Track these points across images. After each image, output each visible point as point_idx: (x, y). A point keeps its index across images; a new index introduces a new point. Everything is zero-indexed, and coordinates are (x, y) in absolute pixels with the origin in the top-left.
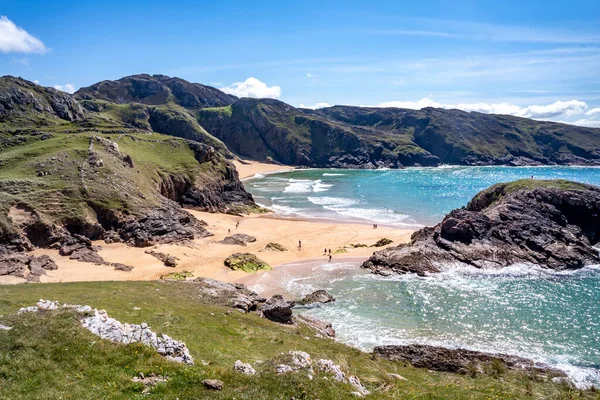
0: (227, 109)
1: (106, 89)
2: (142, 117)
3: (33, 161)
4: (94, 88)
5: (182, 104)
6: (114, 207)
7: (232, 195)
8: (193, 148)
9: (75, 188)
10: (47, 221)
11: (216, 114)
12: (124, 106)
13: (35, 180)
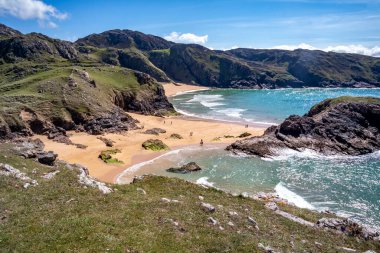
0: (167, 51)
1: (94, 39)
3: (37, 84)
4: (86, 39)
5: (139, 48)
6: (81, 111)
7: (160, 105)
8: (137, 75)
9: (59, 99)
10: (42, 119)
11: (160, 54)
12: (104, 49)
13: (37, 95)
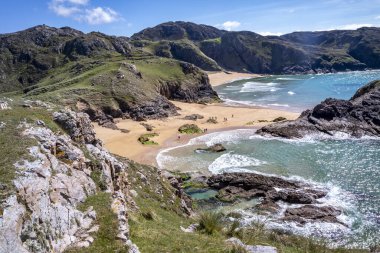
0: (218, 40)
1: (148, 33)
2: (166, 48)
3: (91, 78)
4: (141, 33)
5: (191, 39)
6: (128, 101)
7: (204, 93)
8: (182, 65)
9: (108, 91)
10: (94, 108)
11: (212, 43)
12: (157, 42)
13: (90, 87)
